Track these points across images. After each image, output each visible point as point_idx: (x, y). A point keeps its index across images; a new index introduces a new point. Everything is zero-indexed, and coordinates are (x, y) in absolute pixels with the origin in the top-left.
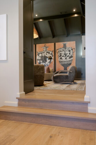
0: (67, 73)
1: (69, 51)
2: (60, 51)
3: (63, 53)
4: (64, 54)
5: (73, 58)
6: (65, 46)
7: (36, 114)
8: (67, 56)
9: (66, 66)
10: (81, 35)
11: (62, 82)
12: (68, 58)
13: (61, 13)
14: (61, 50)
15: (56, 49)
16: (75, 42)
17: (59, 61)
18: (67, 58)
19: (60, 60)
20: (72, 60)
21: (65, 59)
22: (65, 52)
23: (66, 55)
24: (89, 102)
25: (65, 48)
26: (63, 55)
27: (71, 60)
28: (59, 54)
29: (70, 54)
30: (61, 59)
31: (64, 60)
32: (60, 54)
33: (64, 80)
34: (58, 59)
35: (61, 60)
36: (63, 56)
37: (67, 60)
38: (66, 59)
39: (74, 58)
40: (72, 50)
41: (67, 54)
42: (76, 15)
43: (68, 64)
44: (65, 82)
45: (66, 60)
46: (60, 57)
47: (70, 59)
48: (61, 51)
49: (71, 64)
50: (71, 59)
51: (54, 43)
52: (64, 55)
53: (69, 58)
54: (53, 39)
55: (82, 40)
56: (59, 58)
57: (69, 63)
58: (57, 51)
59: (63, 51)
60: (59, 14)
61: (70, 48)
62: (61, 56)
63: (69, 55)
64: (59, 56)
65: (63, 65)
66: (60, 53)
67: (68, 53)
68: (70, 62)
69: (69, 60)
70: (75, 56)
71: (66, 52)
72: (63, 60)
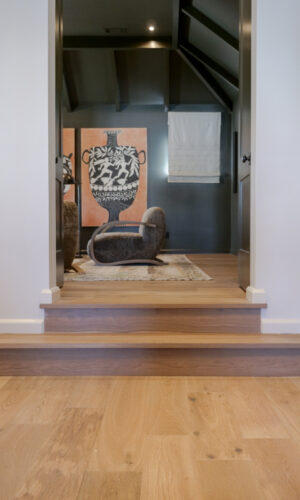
0: (137, 232)
1: (127, 159)
2: (96, 156)
3: (106, 163)
4: (110, 168)
5: (138, 183)
6: (112, 142)
7: (120, 347)
8: (120, 174)
9: (115, 207)
10: (166, 109)
11: (121, 259)
12: (122, 181)
13: (108, 31)
14: (99, 154)
15: (83, 149)
16: (146, 129)
17: (94, 191)
18: (120, 181)
19: (96, 188)
20: (136, 188)
21: (111, 183)
22: (113, 162)
23: (115, 173)
24: (265, 306)
25: (114, 150)
26: (105, 171)
27: (133, 189)
28: (92, 167)
29: (128, 168)
30: (99, 183)
31: (111, 189)
32: (97, 167)
33: (130, 251)
34: (88, 184)
35: (101, 188)
36: (106, 175)
37: (120, 188)
38: (116, 184)
39: (142, 183)
40: (136, 155)
41: (120, 167)
42: (153, 45)
43: (122, 201)
44: (133, 258)
45: (115, 188)
46: (95, 176)
47: (130, 186)
48: (100, 158)
49: (132, 200)
50: (134, 185)
51: (73, 130)
52: (111, 172)
53: (127, 182)
54: (71, 114)
55: (167, 127)
56: (94, 180)
57: (125, 199)
58: (86, 157)
59: (107, 159)
60: (102, 33)
61: (130, 149)
62: (98, 173)
63: (128, 172)
64: (92, 174)
65: (106, 205)
66: (96, 163)
67: (124, 164)
68: (130, 196)
69: (125, 188)
70: (144, 175)
71: (117, 163)
72: (105, 189)
